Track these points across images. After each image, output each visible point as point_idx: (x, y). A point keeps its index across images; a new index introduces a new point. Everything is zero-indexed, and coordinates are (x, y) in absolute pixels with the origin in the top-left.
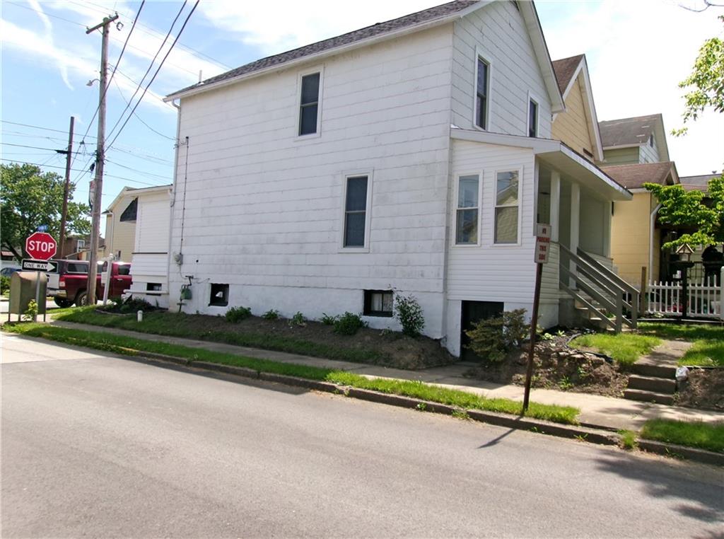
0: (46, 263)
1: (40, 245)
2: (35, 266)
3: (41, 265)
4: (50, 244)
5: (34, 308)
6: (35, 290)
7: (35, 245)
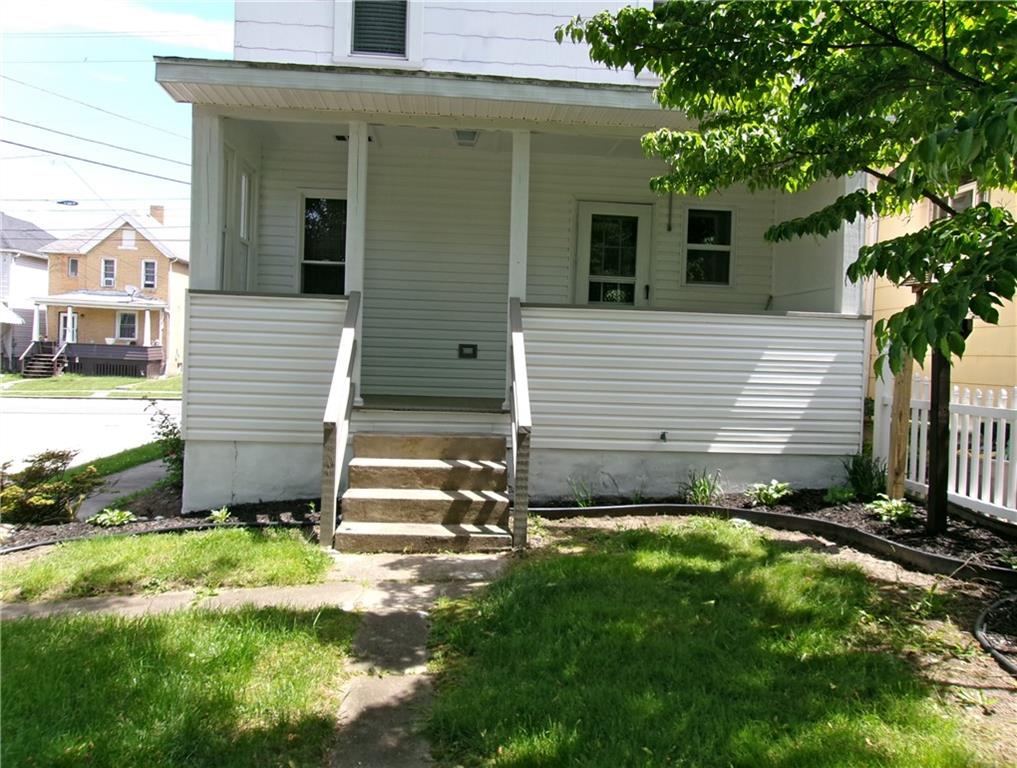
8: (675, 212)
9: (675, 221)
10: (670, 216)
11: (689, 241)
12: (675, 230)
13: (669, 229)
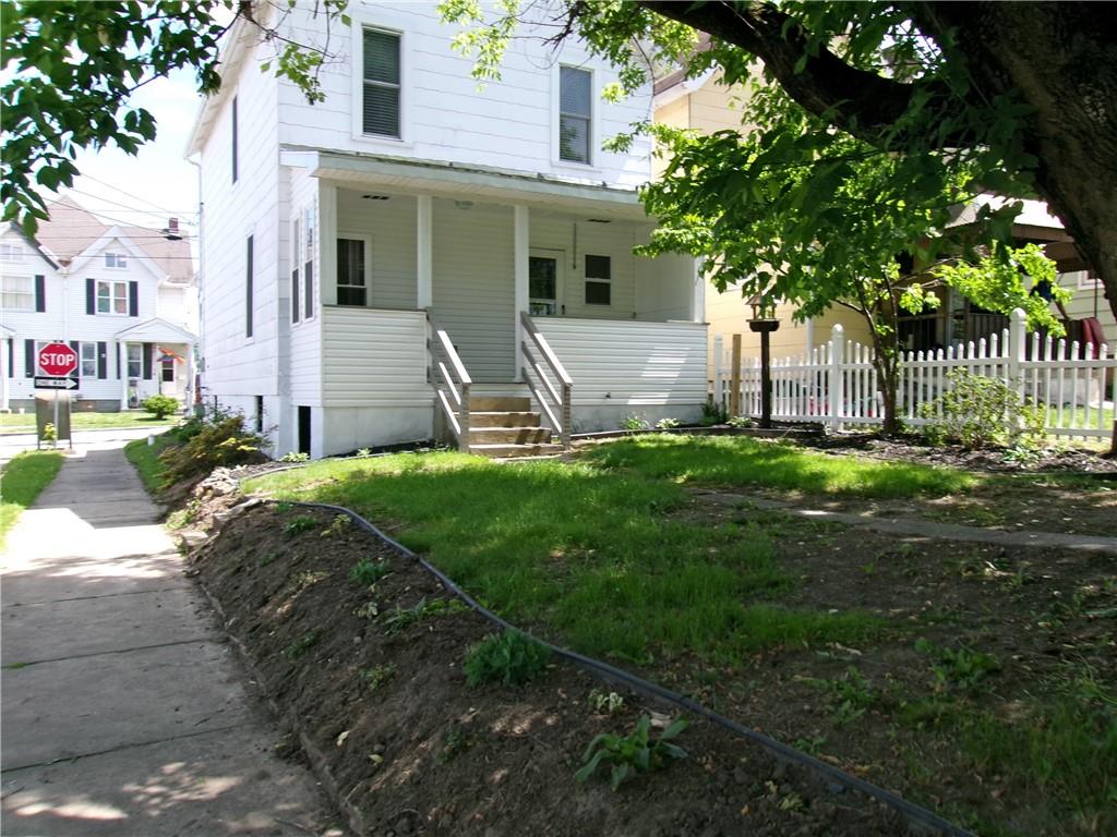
0: (65, 379)
1: (56, 357)
2: (51, 383)
3: (58, 381)
4: (68, 356)
5: (52, 432)
6: (52, 412)
7: (49, 358)
8: (578, 256)
9: (578, 262)
10: (575, 259)
11: (587, 276)
12: (578, 269)
13: (575, 267)
